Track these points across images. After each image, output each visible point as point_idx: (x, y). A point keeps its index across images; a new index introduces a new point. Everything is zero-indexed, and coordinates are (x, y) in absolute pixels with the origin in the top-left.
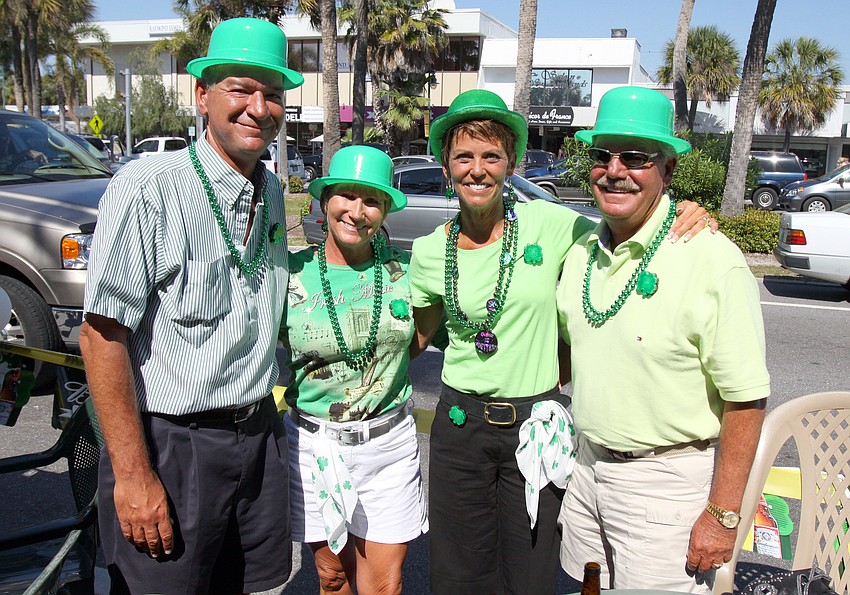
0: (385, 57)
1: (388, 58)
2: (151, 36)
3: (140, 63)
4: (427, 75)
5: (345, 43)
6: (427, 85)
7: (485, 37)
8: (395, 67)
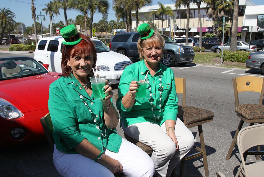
0: (218, 13)
1: (219, 13)
2: (149, 10)
3: (147, 17)
4: (230, 18)
5: (206, 10)
6: (229, 21)
7: (246, 6)
8: (221, 16)
